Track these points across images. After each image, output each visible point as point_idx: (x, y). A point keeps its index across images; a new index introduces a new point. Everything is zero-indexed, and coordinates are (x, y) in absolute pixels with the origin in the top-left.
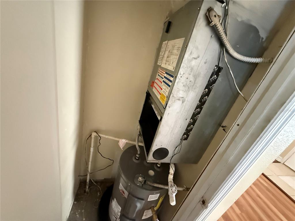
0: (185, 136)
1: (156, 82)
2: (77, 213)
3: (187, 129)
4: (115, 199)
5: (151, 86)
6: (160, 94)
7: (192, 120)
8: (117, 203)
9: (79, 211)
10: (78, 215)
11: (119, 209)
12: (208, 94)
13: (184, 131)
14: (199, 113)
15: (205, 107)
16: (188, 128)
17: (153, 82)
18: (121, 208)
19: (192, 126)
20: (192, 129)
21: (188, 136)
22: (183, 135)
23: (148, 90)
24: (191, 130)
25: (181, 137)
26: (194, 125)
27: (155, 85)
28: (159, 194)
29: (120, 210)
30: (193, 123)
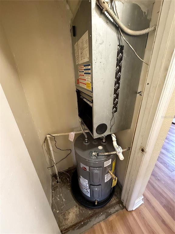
0: (115, 109)
1: (80, 79)
3: (114, 103)
4: (81, 176)
5: (78, 83)
6: (86, 84)
7: (115, 95)
8: (83, 178)
9: (58, 196)
10: (58, 199)
11: (86, 182)
12: (120, 71)
13: (113, 106)
14: (118, 88)
15: (121, 81)
17: (78, 80)
19: (117, 99)
20: (118, 102)
22: (113, 109)
23: (77, 89)
24: (117, 103)
25: (112, 111)
26: (118, 99)
27: (80, 81)
28: (111, 160)
29: (87, 183)
30: (117, 97)
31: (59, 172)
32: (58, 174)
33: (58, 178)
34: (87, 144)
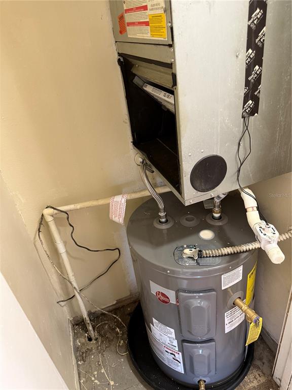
0: (250, 102)
1: (127, 11)
2: (93, 379)
3: (247, 83)
5: (121, 32)
6: (147, 24)
7: (250, 51)
8: (160, 325)
9: (96, 373)
10: (96, 381)
11: (171, 334)
13: (242, 91)
14: (262, 22)
16: (250, 79)
17: (122, 18)
18: (173, 331)
19: (257, 67)
20: (260, 76)
21: (256, 100)
22: (245, 102)
23: (119, 54)
24: (258, 80)
25: (241, 111)
26: (261, 65)
27: (129, 18)
28: (241, 268)
29: (173, 336)
30: (257, 60)
31: (90, 314)
32: (88, 319)
33: (90, 328)
34: (164, 227)
